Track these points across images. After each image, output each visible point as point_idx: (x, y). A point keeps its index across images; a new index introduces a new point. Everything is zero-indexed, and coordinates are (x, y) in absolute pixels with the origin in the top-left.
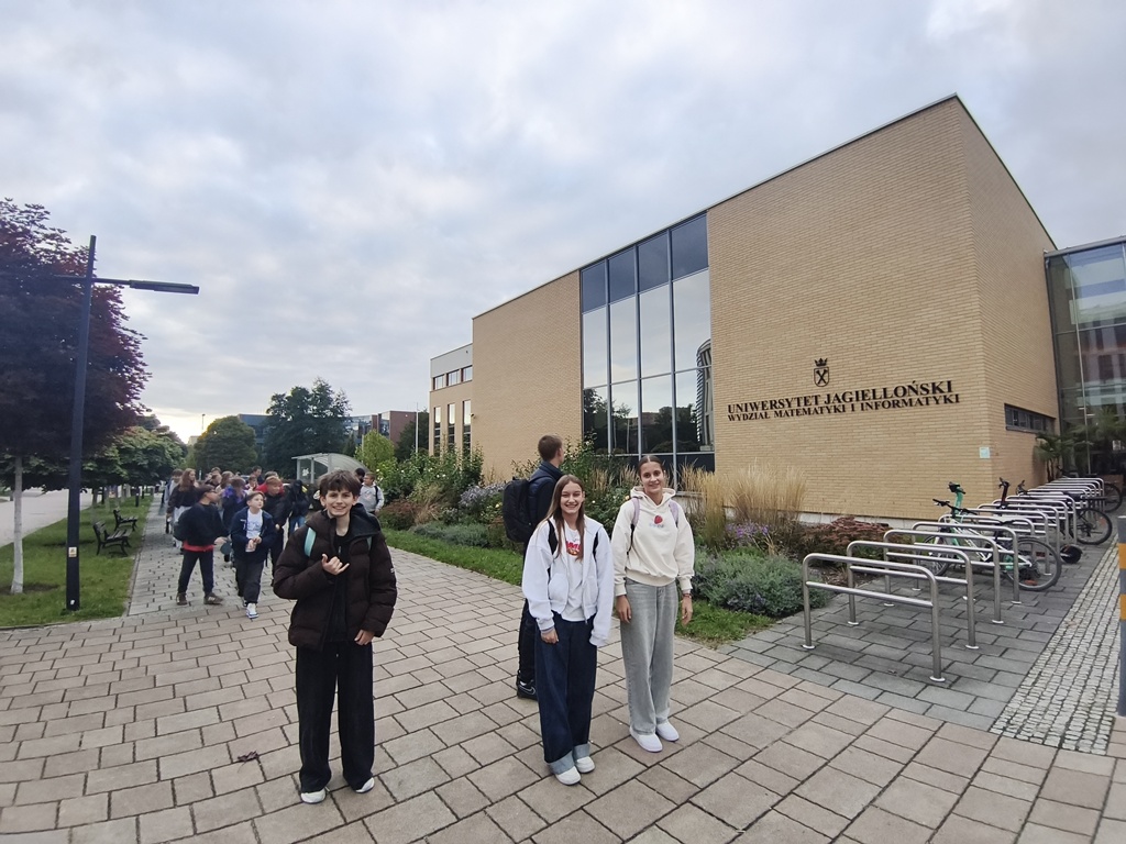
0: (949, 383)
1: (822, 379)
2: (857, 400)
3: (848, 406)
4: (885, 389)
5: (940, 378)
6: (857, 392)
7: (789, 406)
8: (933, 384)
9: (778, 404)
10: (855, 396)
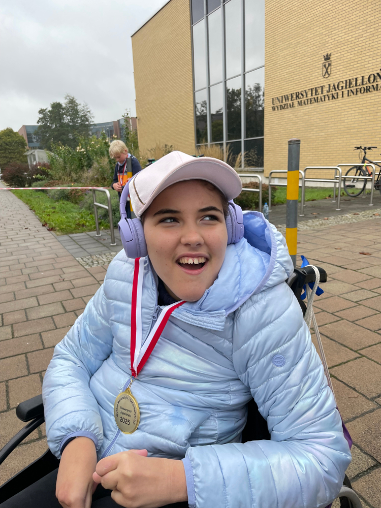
1: (327, 72)
2: (346, 88)
3: (340, 93)
4: (363, 77)
6: (346, 81)
7: (307, 97)
9: (300, 95)
10: (344, 85)
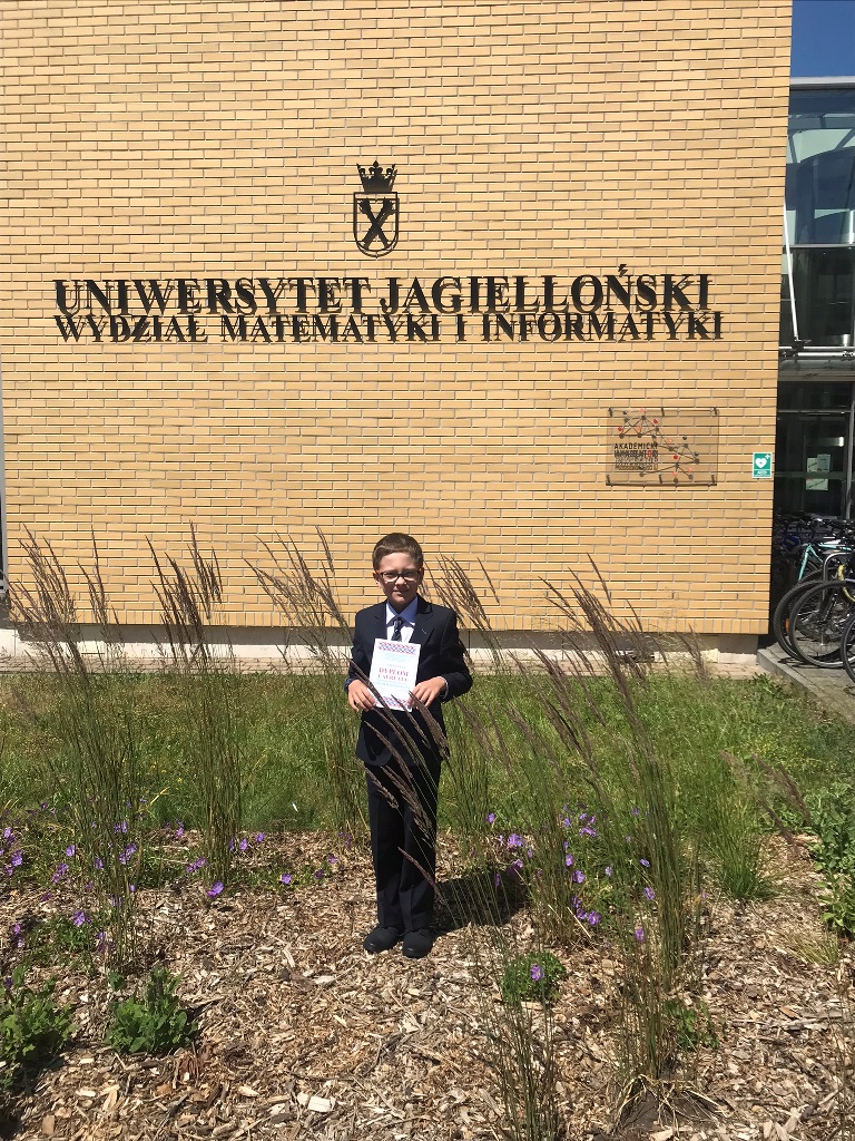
0: (704, 280)
1: (376, 230)
3: (448, 323)
4: (548, 282)
5: (685, 265)
6: (474, 280)
7: (272, 303)
8: (668, 277)
9: (234, 294)
10: (466, 292)
